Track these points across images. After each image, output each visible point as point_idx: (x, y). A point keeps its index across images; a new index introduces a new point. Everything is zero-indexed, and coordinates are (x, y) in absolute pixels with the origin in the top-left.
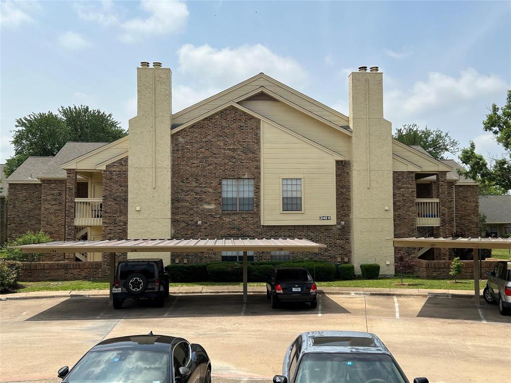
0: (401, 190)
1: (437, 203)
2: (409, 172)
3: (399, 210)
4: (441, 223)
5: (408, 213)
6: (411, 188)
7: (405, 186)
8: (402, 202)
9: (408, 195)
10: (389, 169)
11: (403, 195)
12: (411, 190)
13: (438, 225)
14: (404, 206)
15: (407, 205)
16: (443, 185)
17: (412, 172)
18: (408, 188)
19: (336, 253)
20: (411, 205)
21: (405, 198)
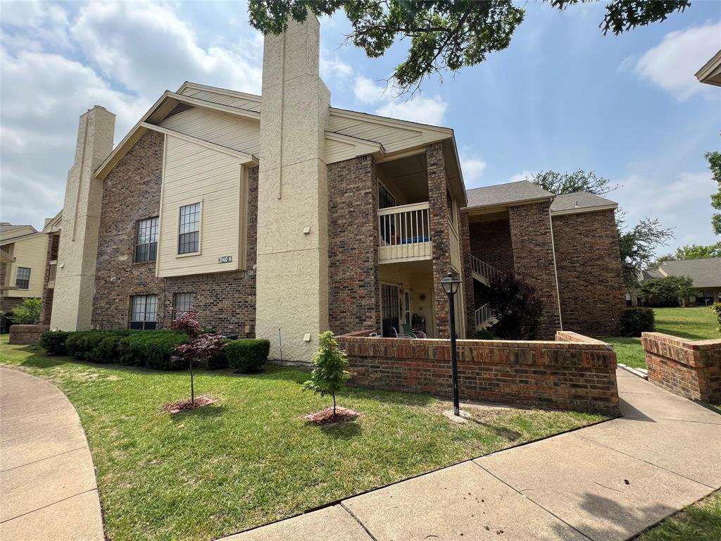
0: (346, 195)
1: (425, 211)
2: (358, 158)
3: (342, 235)
4: (434, 253)
5: (358, 238)
6: (364, 188)
7: (352, 186)
8: (347, 217)
9: (358, 203)
10: (312, 157)
11: (350, 205)
12: (363, 192)
13: (428, 258)
14: (351, 224)
15: (357, 221)
16: (434, 173)
17: (365, 157)
18: (358, 189)
19: (246, 318)
20: (364, 220)
21: (352, 209)
